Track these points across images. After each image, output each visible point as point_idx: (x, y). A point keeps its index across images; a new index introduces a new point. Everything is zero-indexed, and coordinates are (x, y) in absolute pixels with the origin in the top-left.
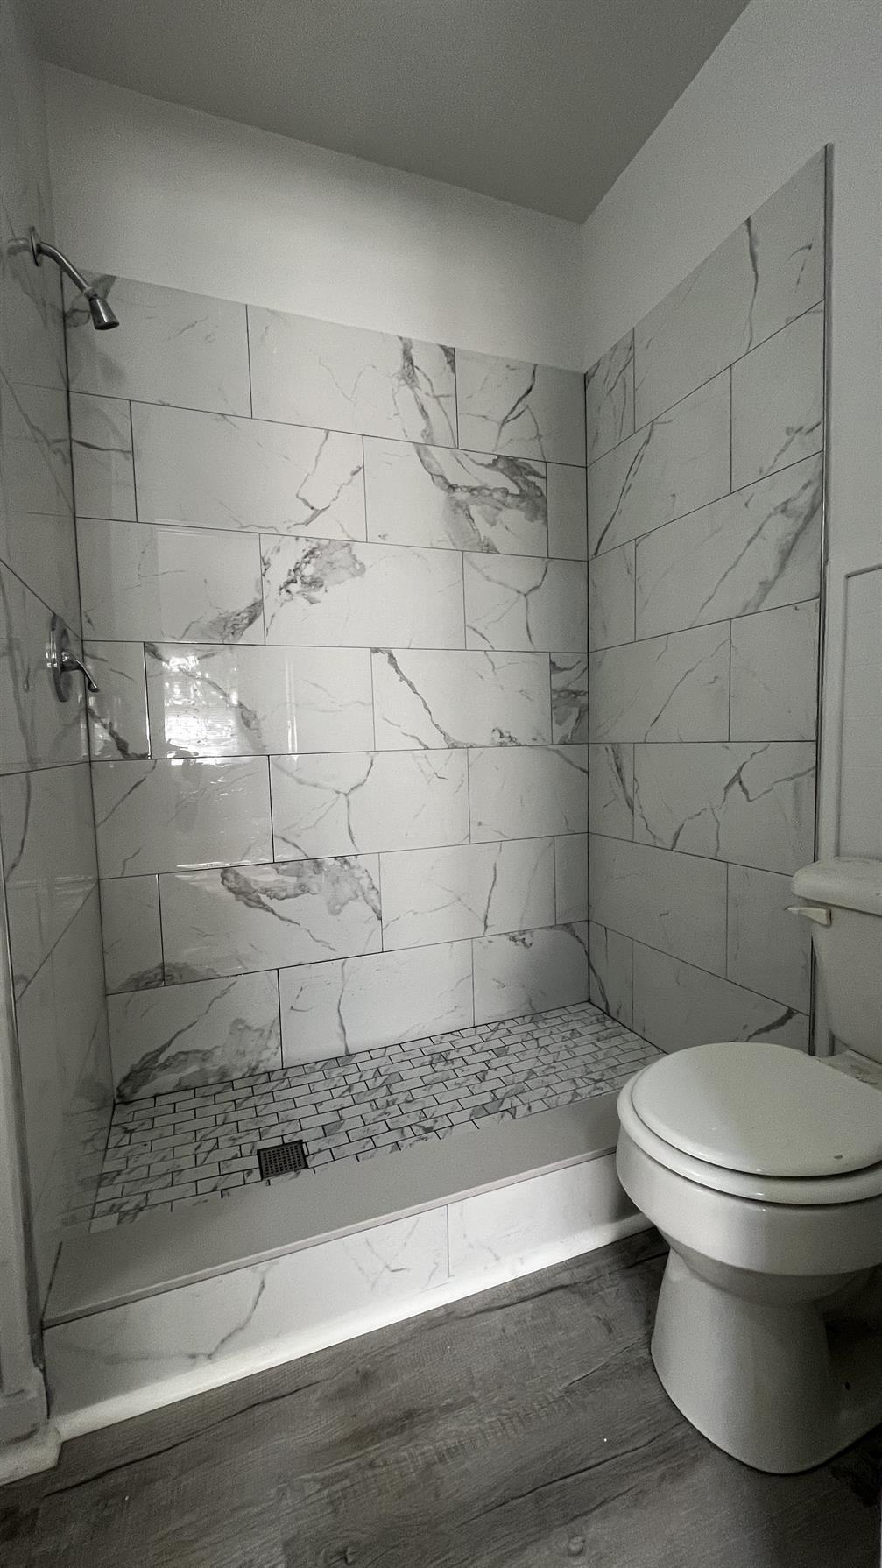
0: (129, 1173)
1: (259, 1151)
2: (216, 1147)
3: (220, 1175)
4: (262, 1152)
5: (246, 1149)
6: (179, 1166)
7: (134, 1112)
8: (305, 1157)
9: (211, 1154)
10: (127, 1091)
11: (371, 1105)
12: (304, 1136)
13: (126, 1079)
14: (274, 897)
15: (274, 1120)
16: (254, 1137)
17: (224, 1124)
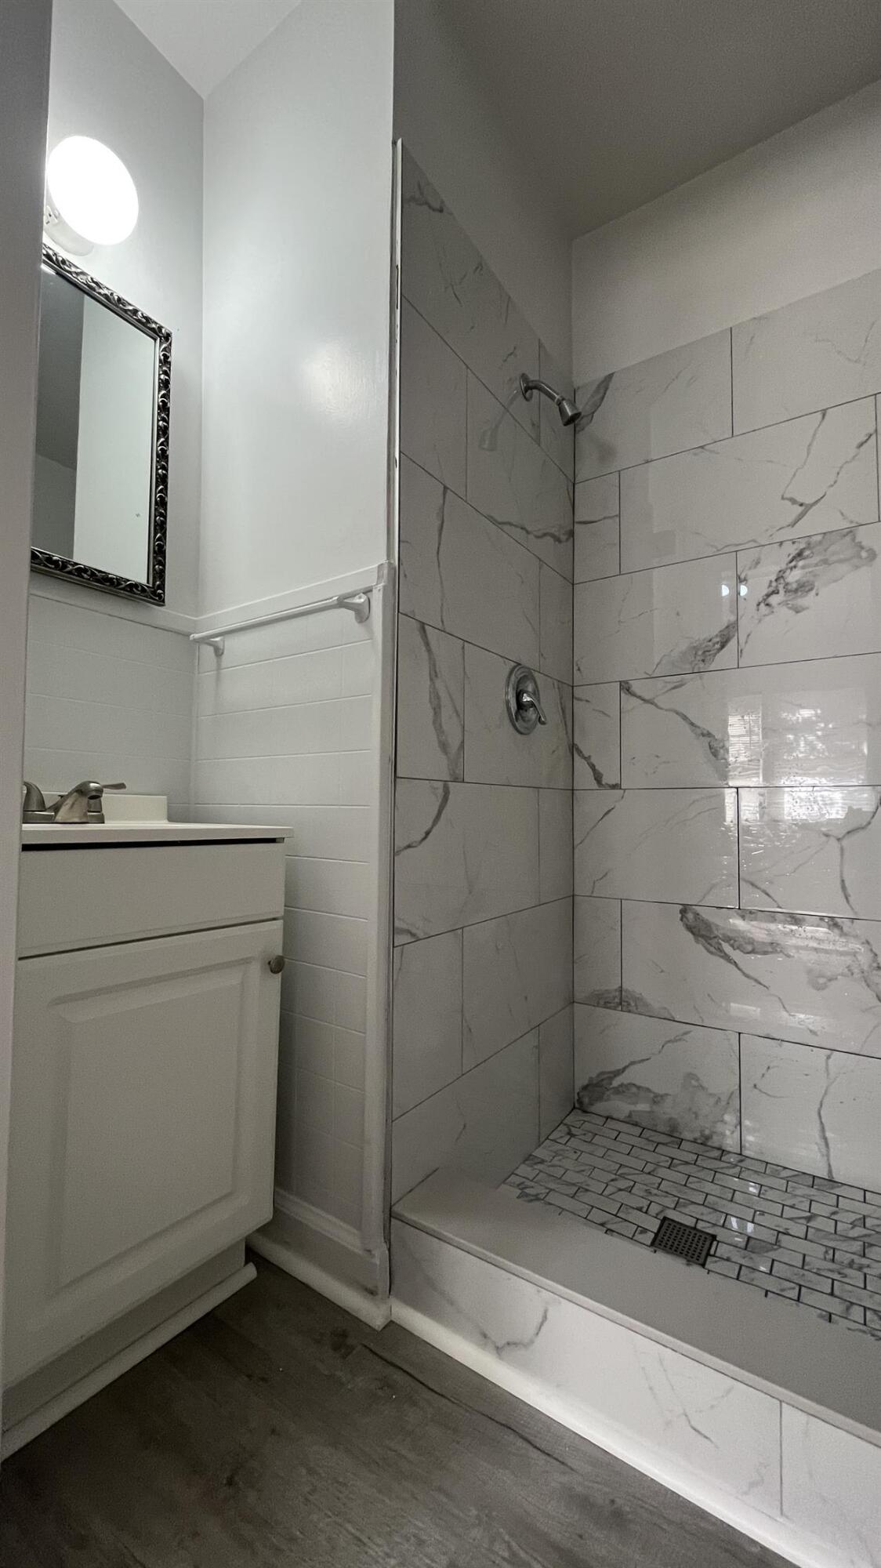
0: (549, 1166)
1: (665, 1219)
2: (630, 1190)
3: (615, 1215)
4: (667, 1222)
5: (654, 1209)
6: (588, 1185)
7: (585, 1121)
8: (708, 1254)
9: (620, 1192)
10: (586, 1100)
11: (826, 1252)
12: (721, 1234)
13: (585, 1088)
14: (738, 948)
15: (700, 1199)
16: (669, 1202)
17: (649, 1173)
